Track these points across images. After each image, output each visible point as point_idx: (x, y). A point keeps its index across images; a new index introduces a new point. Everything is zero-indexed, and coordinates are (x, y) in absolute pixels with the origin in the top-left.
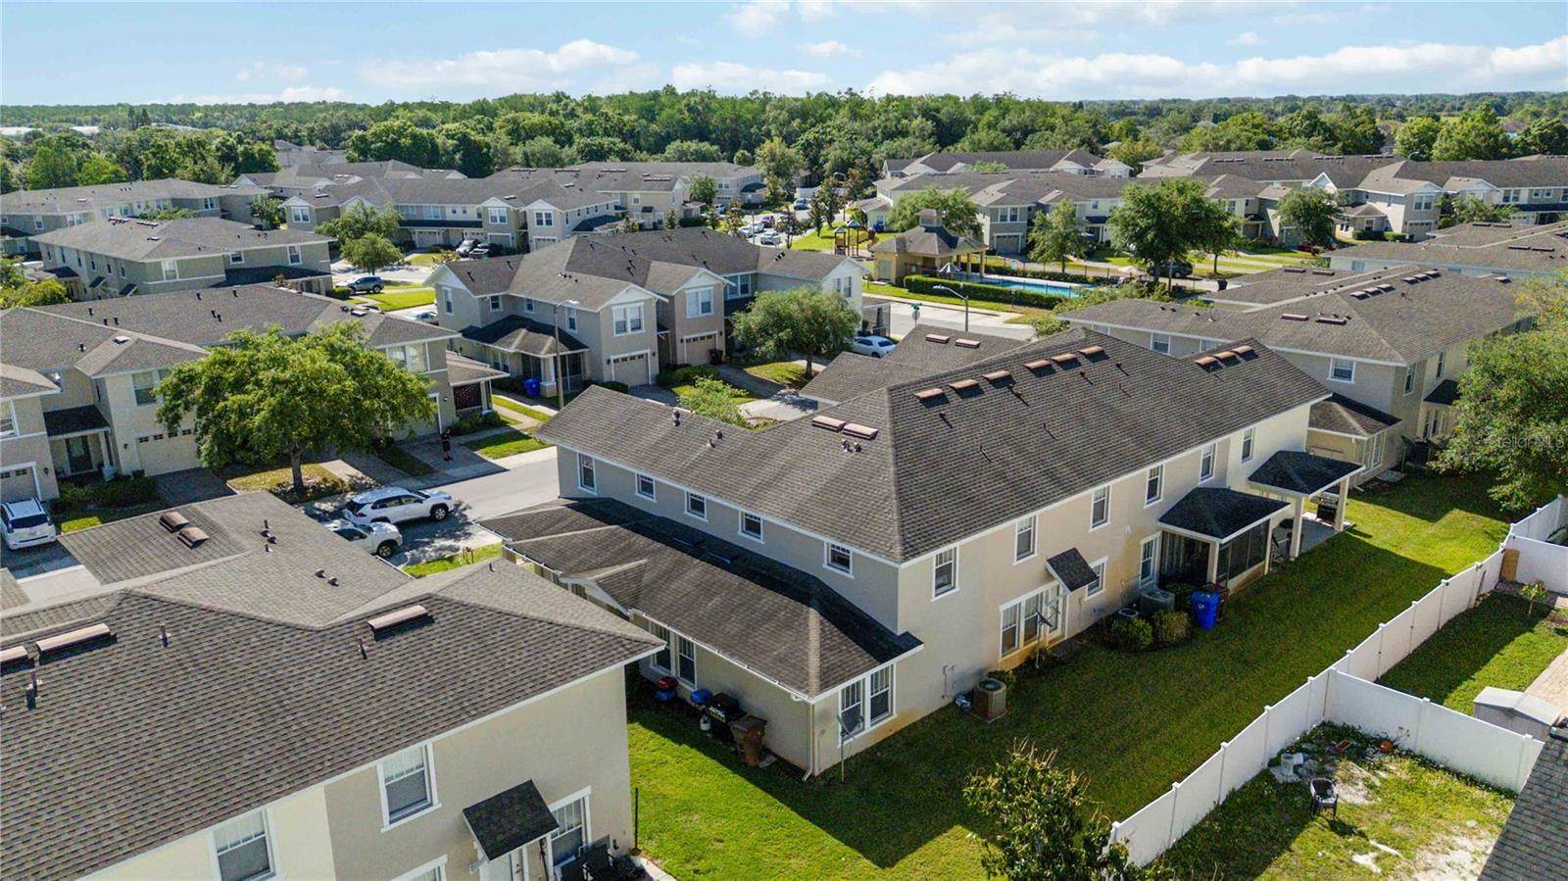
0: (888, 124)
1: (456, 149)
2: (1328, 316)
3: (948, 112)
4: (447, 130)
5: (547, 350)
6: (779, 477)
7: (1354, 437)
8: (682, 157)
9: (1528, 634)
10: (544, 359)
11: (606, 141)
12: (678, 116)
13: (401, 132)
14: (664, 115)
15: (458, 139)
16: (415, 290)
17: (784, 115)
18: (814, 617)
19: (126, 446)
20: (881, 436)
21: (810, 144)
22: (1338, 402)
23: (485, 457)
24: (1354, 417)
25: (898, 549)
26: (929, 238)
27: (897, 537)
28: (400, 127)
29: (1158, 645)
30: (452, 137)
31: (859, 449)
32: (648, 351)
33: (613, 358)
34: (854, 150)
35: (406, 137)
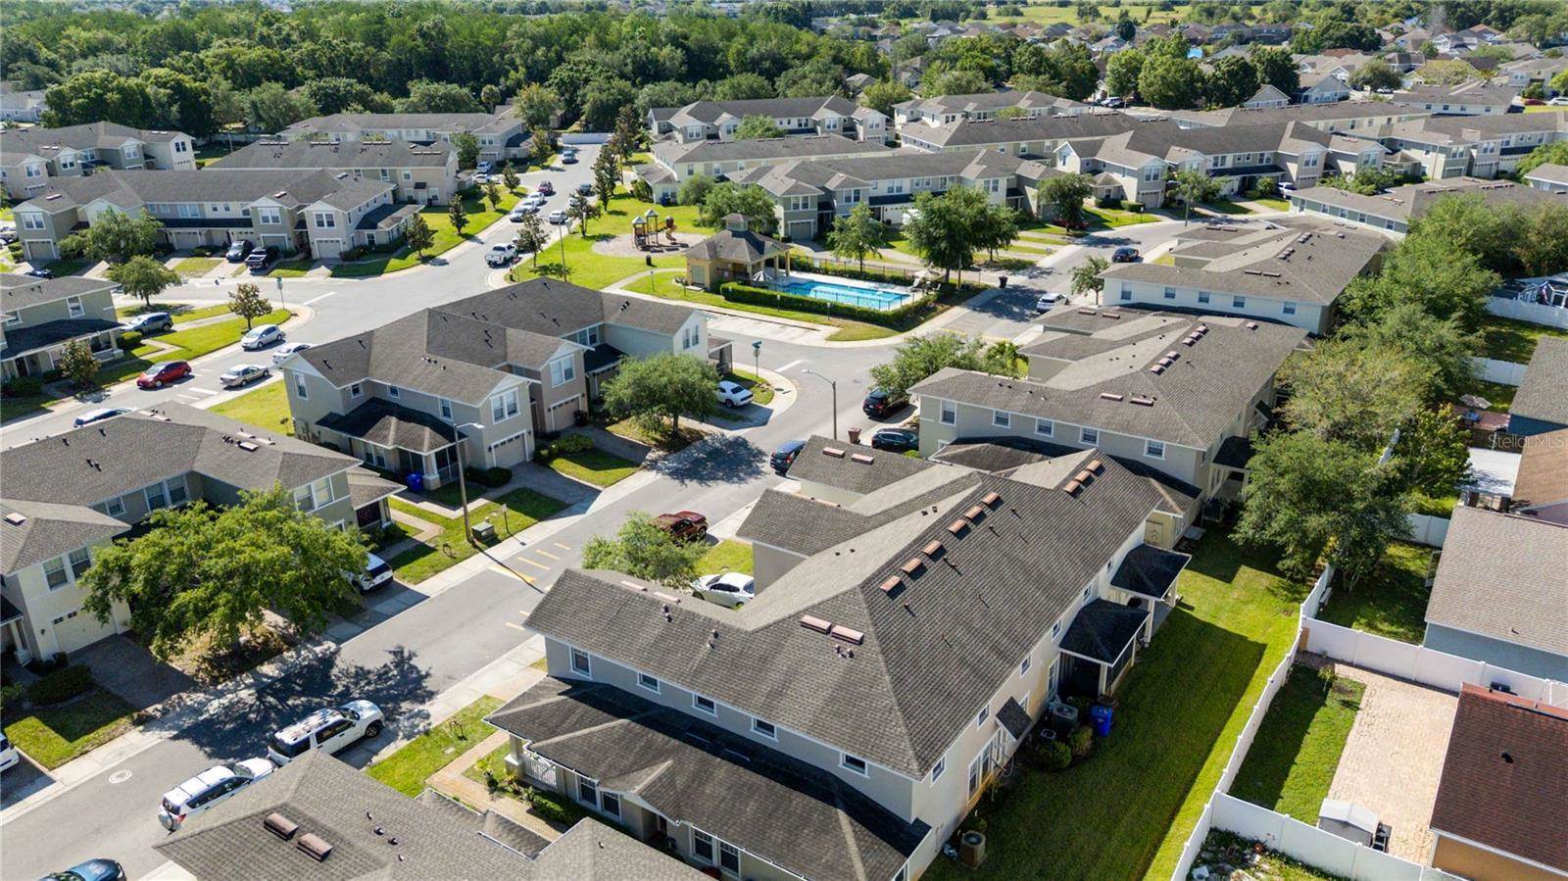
0: (637, 53)
1: (171, 101)
2: (1138, 397)
3: (697, 39)
4: (156, 77)
5: (427, 446)
6: (786, 684)
7: (1172, 515)
8: (434, 105)
9: (1322, 709)
10: (426, 457)
11: (342, 83)
12: (410, 44)
13: (104, 84)
14: (394, 39)
15: (171, 88)
16: (207, 322)
17: (528, 44)
18: (843, 817)
19: (43, 632)
20: (867, 641)
21: (564, 83)
22: (1157, 479)
23: (405, 583)
24: (1169, 493)
25: (915, 765)
26: (739, 244)
27: (911, 752)
28: (102, 81)
29: (1077, 761)
30: (164, 85)
31: (851, 655)
32: (524, 431)
33: (493, 445)
34: (612, 91)
35: (112, 90)
